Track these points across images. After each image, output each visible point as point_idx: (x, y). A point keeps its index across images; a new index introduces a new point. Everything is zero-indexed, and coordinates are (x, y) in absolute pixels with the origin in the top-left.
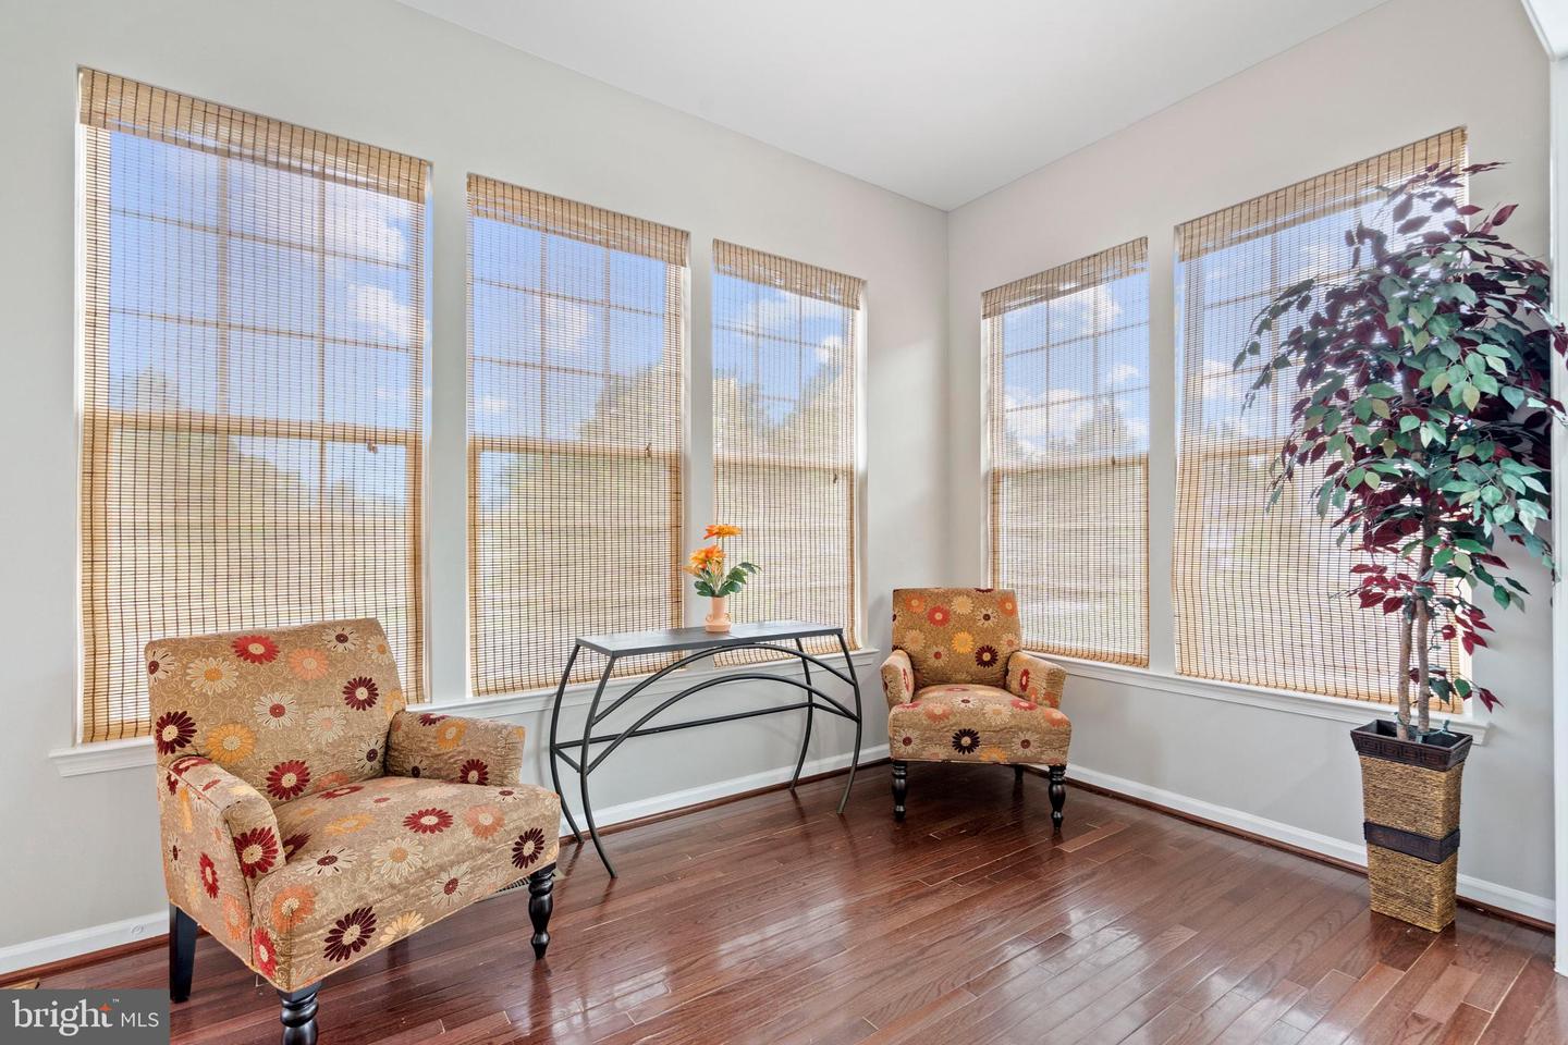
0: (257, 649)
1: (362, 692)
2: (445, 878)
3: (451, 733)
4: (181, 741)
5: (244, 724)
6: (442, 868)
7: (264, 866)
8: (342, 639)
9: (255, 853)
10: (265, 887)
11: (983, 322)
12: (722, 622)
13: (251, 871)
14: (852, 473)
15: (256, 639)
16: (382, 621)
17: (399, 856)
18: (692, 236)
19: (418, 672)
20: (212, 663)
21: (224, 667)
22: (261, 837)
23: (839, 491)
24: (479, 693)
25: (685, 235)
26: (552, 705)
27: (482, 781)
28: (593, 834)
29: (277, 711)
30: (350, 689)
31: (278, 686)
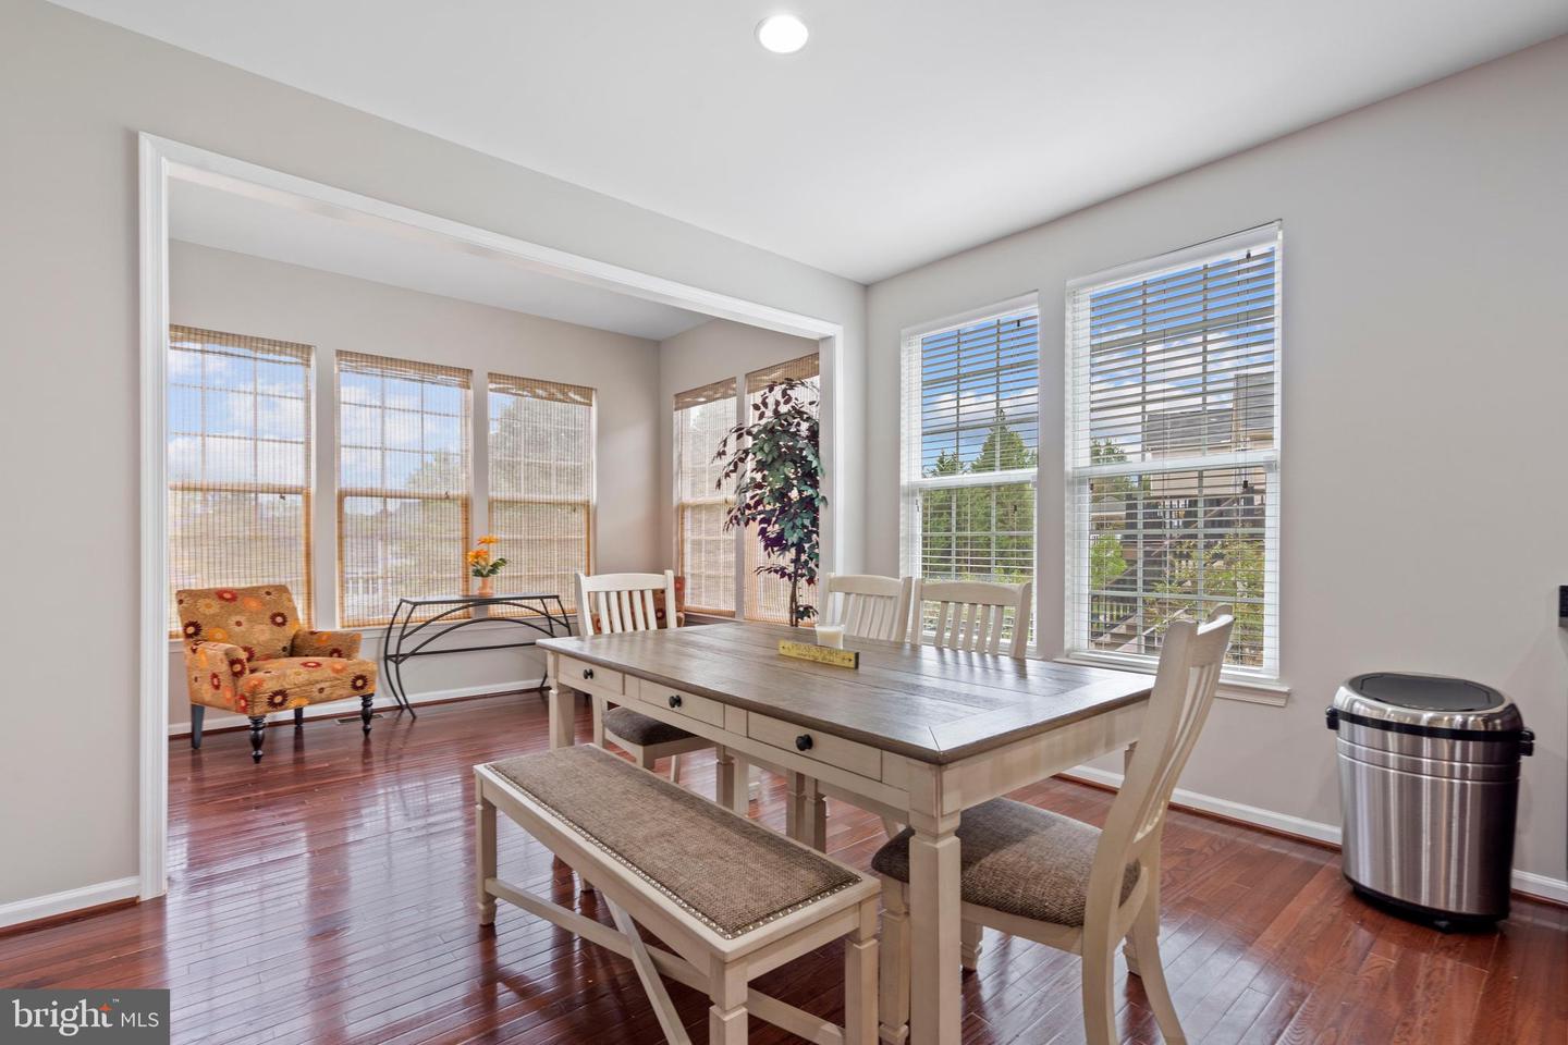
0: (227, 596)
1: (279, 619)
2: (319, 686)
3: (324, 638)
4: (196, 633)
5: (224, 628)
6: (317, 682)
7: (241, 673)
8: (268, 593)
9: (238, 668)
10: (242, 681)
11: (675, 413)
12: (488, 590)
13: (237, 675)
14: (588, 506)
15: (226, 591)
16: (290, 588)
17: (298, 674)
18: (474, 372)
19: (309, 615)
20: (208, 601)
21: (213, 603)
22: (239, 661)
23: (579, 517)
24: (343, 627)
25: (469, 372)
26: (386, 635)
27: (340, 656)
28: (408, 706)
29: (239, 624)
30: (273, 618)
31: (239, 613)
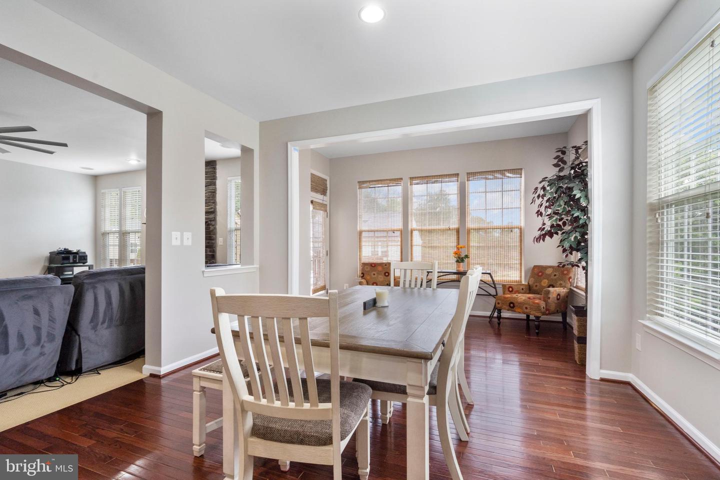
0: (373, 265)
1: (387, 274)
4: (363, 276)
8: (386, 265)
14: (521, 229)
16: (392, 264)
20: (367, 266)
21: (370, 267)
23: (515, 235)
29: (374, 274)
30: (385, 273)
31: (374, 271)
